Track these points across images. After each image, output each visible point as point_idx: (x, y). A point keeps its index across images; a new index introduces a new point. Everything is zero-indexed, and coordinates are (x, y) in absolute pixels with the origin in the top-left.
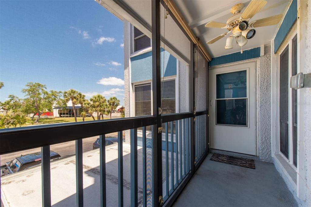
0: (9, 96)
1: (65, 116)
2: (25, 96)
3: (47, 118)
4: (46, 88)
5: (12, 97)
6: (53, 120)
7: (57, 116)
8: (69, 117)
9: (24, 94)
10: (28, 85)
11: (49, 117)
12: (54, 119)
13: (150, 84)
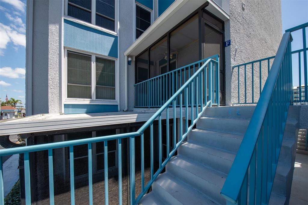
13: (91, 56)
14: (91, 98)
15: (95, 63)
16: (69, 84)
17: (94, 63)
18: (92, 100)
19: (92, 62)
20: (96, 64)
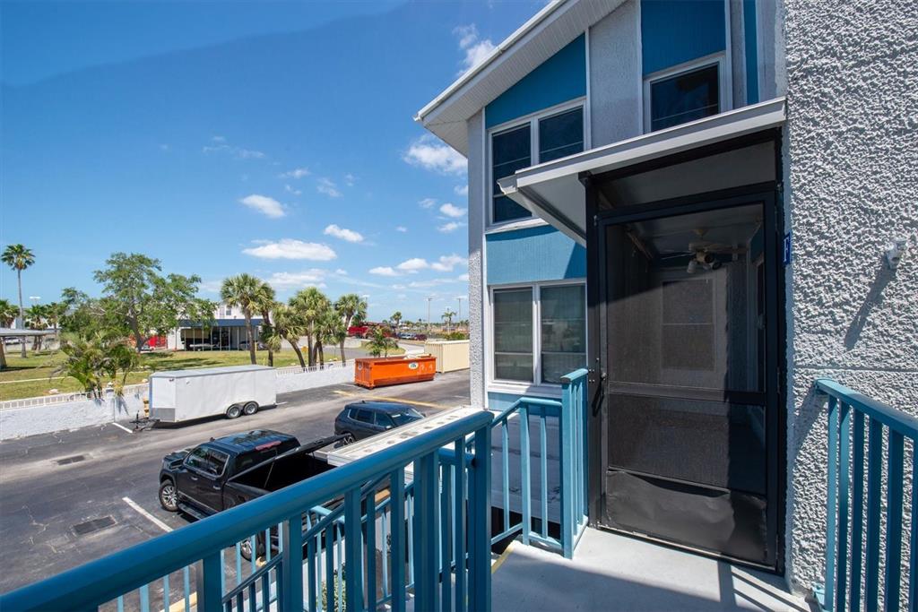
0: (63, 292)
1: (201, 348)
2: (103, 292)
3: (153, 354)
4: (159, 268)
5: (71, 294)
6: (168, 358)
7: (179, 348)
8: (214, 349)
9: (102, 286)
10: (113, 262)
11: (156, 350)
12: (171, 356)
13: (531, 288)
14: (532, 380)
15: (539, 302)
16: (497, 353)
17: (536, 303)
18: (534, 384)
19: (534, 303)
20: (541, 303)
